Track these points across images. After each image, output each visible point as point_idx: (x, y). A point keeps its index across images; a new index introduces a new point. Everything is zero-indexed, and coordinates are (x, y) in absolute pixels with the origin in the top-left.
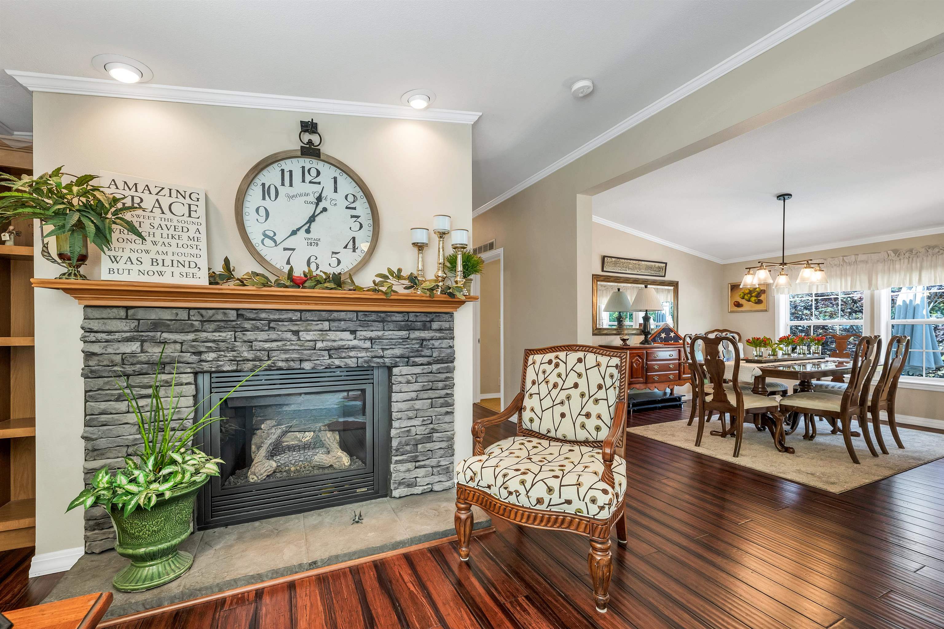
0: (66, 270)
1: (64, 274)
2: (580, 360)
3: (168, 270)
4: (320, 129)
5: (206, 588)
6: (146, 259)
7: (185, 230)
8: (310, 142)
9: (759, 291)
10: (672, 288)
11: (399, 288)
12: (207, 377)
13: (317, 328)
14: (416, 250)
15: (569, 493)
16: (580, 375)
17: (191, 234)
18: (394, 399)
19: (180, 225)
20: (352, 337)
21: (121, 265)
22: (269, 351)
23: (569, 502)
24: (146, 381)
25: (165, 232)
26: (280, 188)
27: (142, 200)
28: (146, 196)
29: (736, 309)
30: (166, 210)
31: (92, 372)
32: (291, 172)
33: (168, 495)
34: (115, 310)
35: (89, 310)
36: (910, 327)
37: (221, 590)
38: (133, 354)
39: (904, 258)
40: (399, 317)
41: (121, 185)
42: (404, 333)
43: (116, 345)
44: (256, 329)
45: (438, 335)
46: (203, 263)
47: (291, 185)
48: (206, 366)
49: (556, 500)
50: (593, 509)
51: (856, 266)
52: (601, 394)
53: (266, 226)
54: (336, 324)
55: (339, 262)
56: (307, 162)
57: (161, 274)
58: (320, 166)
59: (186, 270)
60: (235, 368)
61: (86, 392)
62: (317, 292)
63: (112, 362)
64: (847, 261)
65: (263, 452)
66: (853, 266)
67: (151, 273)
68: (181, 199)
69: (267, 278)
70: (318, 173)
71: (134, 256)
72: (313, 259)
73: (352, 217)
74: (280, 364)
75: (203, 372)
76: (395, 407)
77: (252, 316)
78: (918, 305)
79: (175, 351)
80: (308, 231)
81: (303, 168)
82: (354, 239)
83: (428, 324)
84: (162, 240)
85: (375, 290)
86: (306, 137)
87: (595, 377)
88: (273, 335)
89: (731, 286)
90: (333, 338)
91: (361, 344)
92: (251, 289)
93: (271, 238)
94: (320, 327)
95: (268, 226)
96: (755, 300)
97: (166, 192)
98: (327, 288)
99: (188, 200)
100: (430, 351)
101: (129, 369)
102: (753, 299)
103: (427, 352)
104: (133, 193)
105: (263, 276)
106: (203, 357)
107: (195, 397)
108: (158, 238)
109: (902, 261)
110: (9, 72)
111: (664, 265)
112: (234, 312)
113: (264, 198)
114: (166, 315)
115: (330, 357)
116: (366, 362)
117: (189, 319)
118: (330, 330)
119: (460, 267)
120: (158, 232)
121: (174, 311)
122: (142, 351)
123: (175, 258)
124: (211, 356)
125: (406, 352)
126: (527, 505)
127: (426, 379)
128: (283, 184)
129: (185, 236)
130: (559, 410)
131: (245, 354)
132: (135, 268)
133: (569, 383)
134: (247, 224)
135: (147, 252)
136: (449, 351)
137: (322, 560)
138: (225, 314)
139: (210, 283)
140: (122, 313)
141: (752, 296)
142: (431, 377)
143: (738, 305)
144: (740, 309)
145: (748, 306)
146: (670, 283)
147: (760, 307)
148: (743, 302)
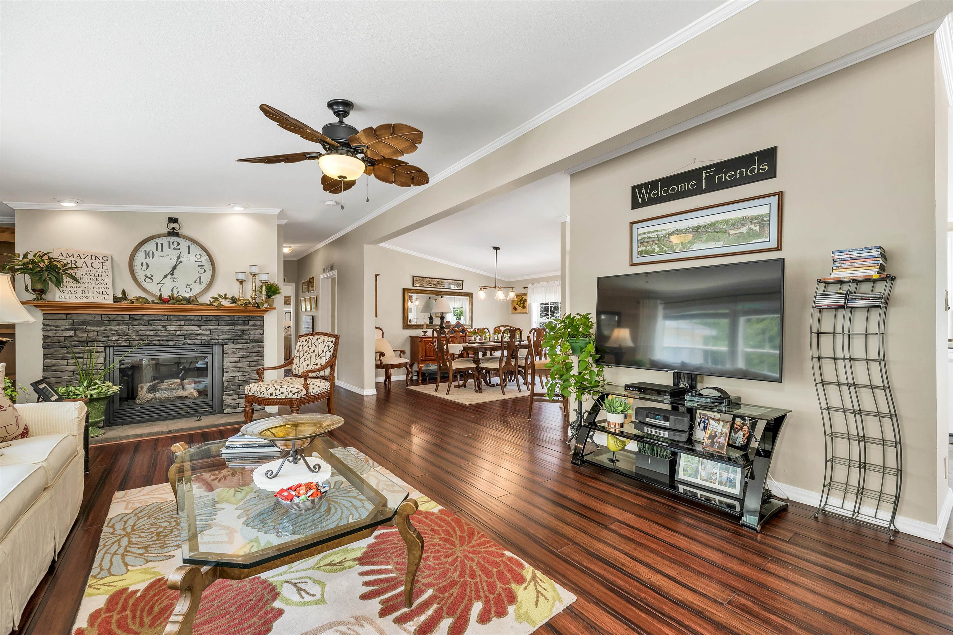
0: (35, 297)
1: (35, 299)
2: (317, 339)
3: (91, 296)
4: (179, 220)
5: (113, 438)
6: (79, 291)
7: (100, 275)
8: (173, 229)
9: (524, 301)
10: (468, 297)
11: (227, 303)
12: (112, 349)
13: (177, 324)
14: (238, 283)
15: (283, 390)
16: (316, 346)
17: (103, 278)
18: (224, 362)
19: (97, 273)
20: (198, 329)
21: (66, 294)
22: (148, 336)
23: (282, 393)
24: (77, 350)
25: (89, 277)
26: (155, 253)
27: (76, 262)
28: (78, 260)
29: (514, 312)
30: (89, 266)
31: (48, 345)
32: (162, 244)
33: (95, 396)
34: (60, 315)
35: (46, 315)
37: (121, 440)
38: (70, 337)
40: (228, 318)
41: (65, 255)
42: (231, 327)
43: (61, 332)
44: (140, 324)
45: (253, 328)
46: (110, 292)
47: (162, 251)
48: (111, 343)
49: (278, 393)
50: (291, 395)
52: (323, 354)
53: (146, 272)
54: (189, 322)
55: (191, 290)
56: (172, 239)
57: (87, 298)
58: (179, 240)
59: (101, 295)
60: (128, 344)
61: (44, 355)
62: (176, 306)
63: (59, 340)
65: (145, 389)
67: (81, 298)
68: (98, 260)
69: (147, 299)
70: (179, 244)
71: (72, 290)
72: (175, 288)
73: (199, 266)
74: (155, 342)
75: (110, 346)
76: (225, 366)
77: (138, 318)
79: (94, 335)
80: (172, 274)
81: (169, 242)
82: (200, 277)
83: (247, 322)
84: (87, 281)
85: (210, 305)
86: (172, 225)
87: (322, 347)
88: (150, 328)
90: (186, 329)
91: (204, 332)
92: (136, 305)
93: (150, 278)
94: (179, 323)
95: (148, 272)
97: (89, 257)
98: (182, 304)
99: (102, 261)
100: (248, 336)
101: (68, 344)
102: (521, 305)
103: (247, 337)
104: (71, 258)
105: (144, 298)
106: (110, 338)
107: (105, 359)
108: (85, 280)
110: (4, 202)
111: (462, 282)
112: (128, 316)
113: (146, 258)
114: (89, 318)
115: (185, 339)
116: (206, 342)
117: (102, 320)
118: (185, 325)
119: (264, 292)
120: (85, 277)
121: (94, 316)
122: (75, 335)
123: (95, 290)
124: (114, 338)
125: (232, 337)
126: (268, 397)
127: (245, 351)
128: (157, 250)
129: (100, 279)
130: (306, 363)
131: (134, 337)
132: (73, 295)
133: (312, 350)
134: (136, 271)
135: (79, 287)
136: (260, 336)
137: (174, 430)
138: (122, 317)
139: (114, 302)
140: (64, 317)
142: (249, 350)
143: (515, 309)
144: (516, 312)
145: (520, 309)
146: (466, 294)
147: (524, 310)
148: (517, 307)
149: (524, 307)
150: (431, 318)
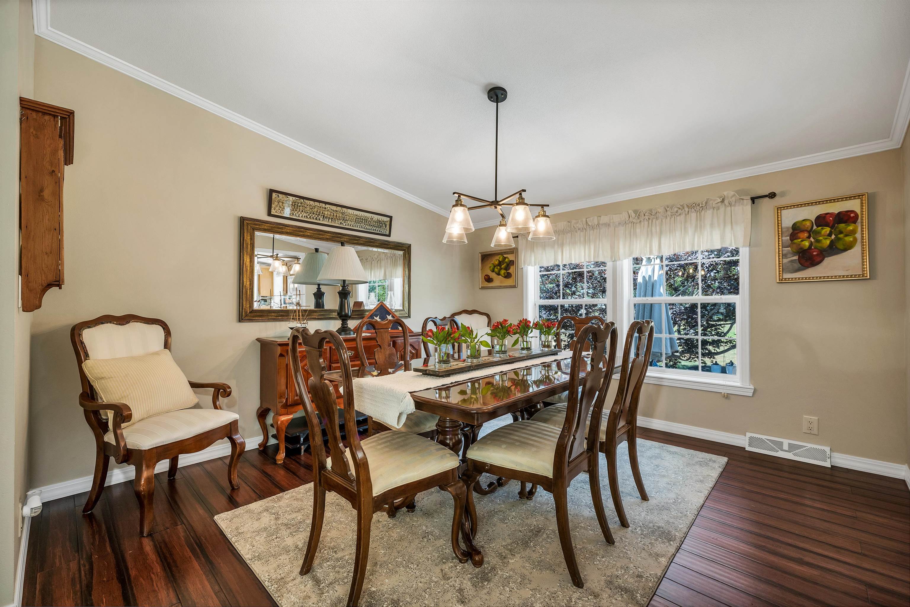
9: (508, 263)
10: (401, 253)
29: (487, 284)
36: (649, 307)
39: (644, 219)
51: (598, 230)
64: (590, 224)
66: (595, 230)
78: (655, 280)
89: (482, 256)
96: (504, 273)
102: (503, 272)
109: (642, 223)
111: (388, 219)
141: (501, 269)
143: (489, 279)
144: (491, 285)
145: (498, 280)
146: (397, 246)
147: (509, 282)
148: (493, 275)
149: (508, 276)
150: (319, 295)
